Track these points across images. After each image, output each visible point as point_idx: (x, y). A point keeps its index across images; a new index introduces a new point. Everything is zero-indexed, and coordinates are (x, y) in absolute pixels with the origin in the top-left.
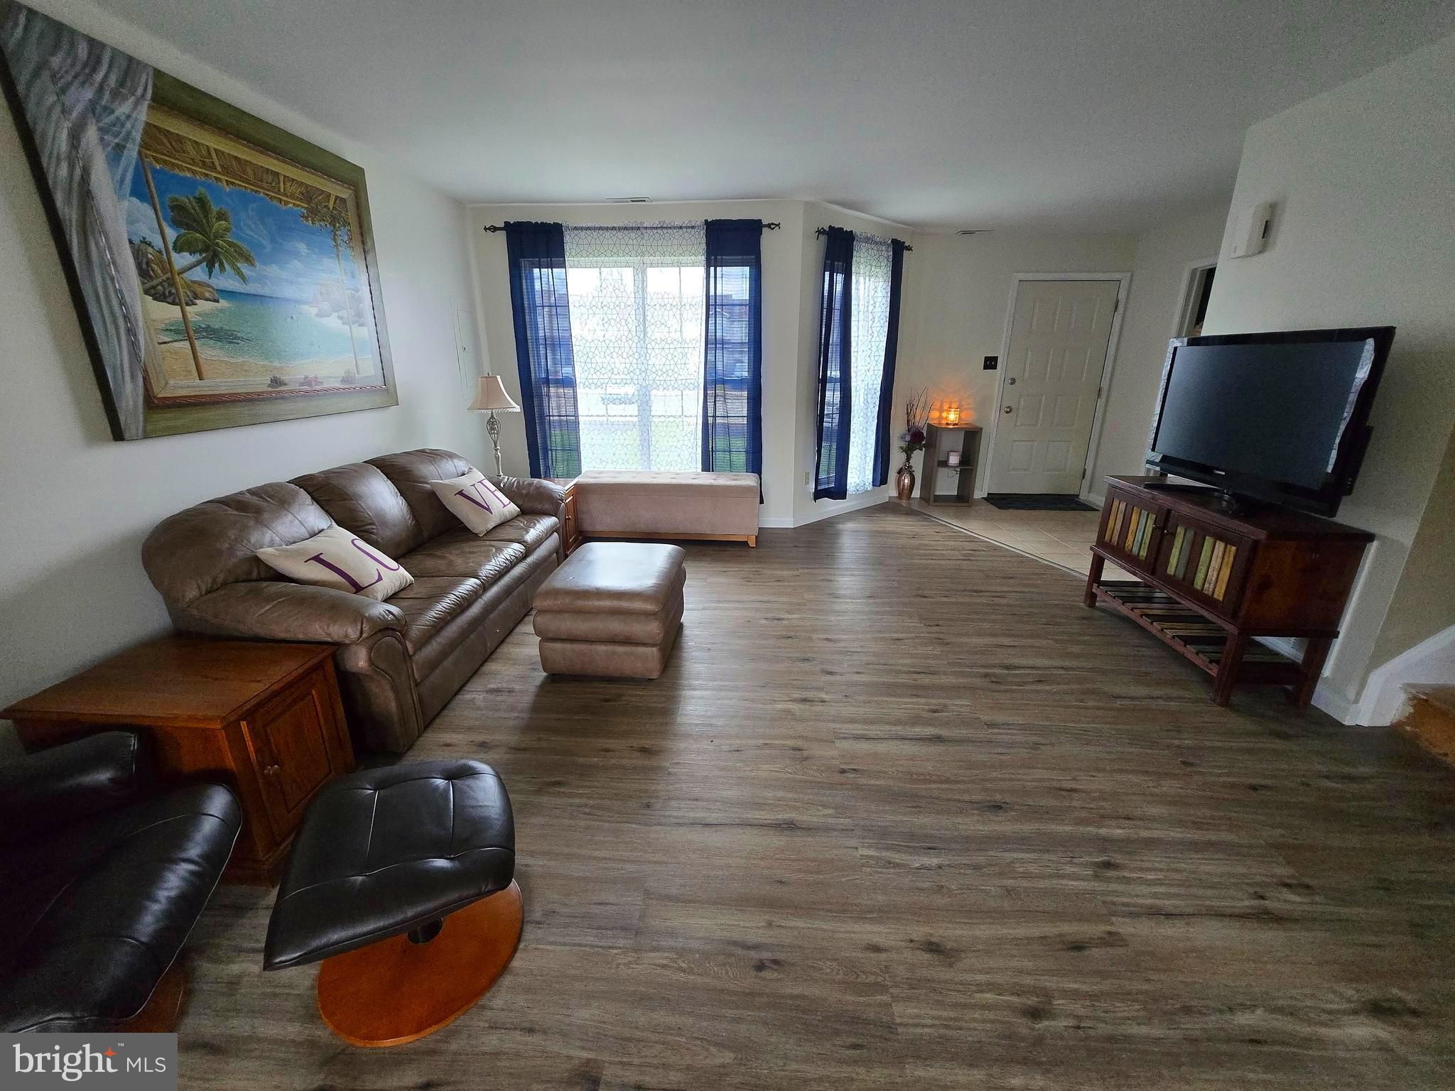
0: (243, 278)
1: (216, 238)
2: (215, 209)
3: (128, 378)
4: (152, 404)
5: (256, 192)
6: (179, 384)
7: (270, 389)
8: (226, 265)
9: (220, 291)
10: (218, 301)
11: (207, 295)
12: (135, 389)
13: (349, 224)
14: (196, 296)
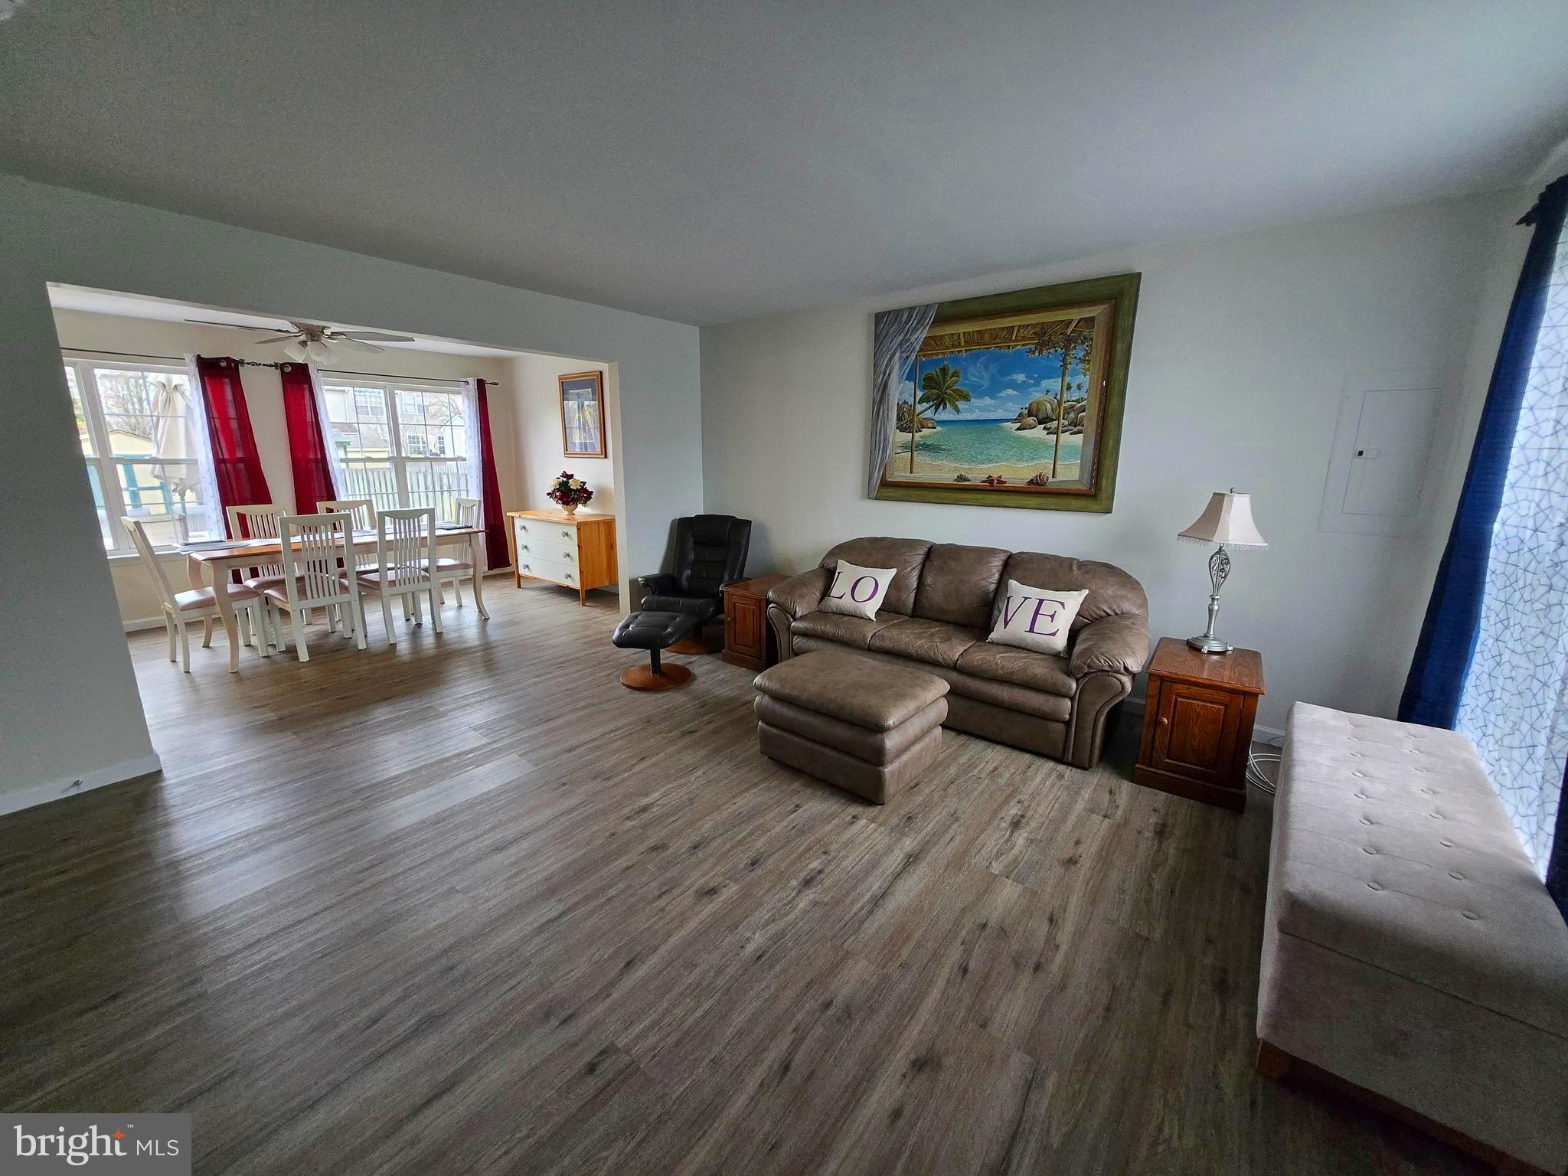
0: (958, 411)
1: (946, 389)
2: (951, 371)
3: (877, 468)
4: (885, 484)
5: (987, 348)
6: (900, 475)
7: (955, 483)
8: (948, 405)
9: (938, 422)
10: (935, 428)
11: (930, 425)
12: (878, 475)
13: (1092, 339)
14: (923, 427)
